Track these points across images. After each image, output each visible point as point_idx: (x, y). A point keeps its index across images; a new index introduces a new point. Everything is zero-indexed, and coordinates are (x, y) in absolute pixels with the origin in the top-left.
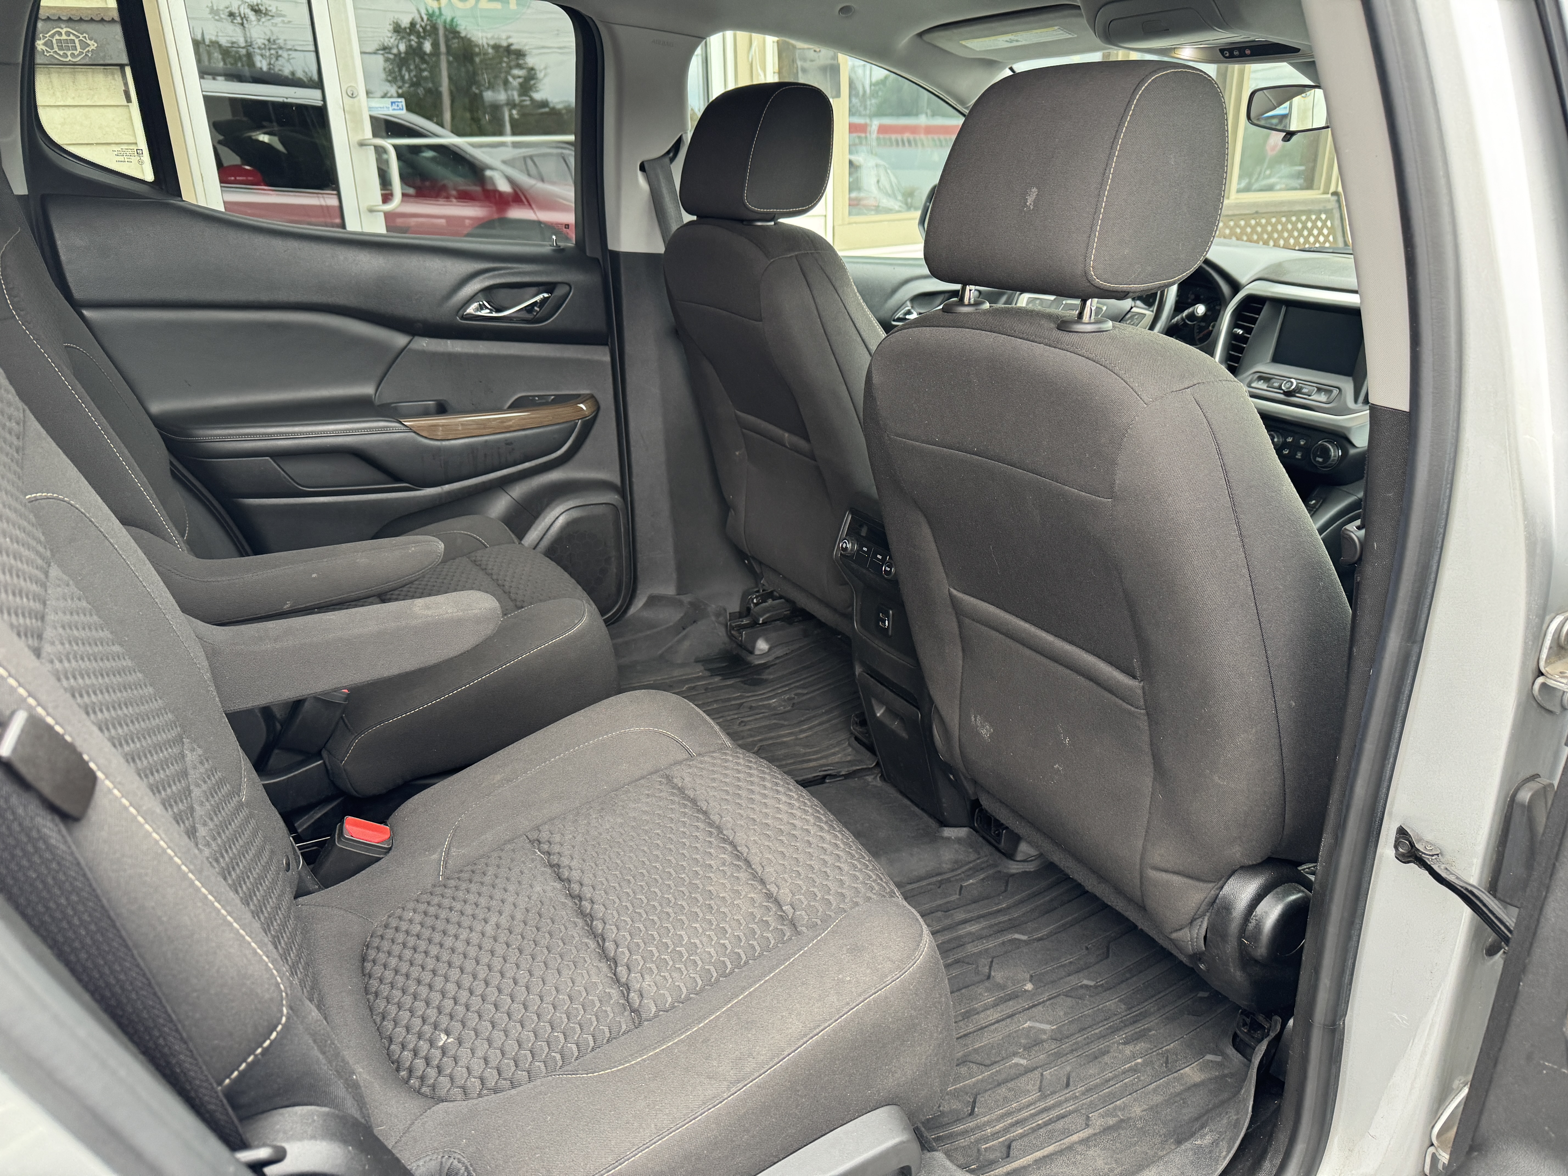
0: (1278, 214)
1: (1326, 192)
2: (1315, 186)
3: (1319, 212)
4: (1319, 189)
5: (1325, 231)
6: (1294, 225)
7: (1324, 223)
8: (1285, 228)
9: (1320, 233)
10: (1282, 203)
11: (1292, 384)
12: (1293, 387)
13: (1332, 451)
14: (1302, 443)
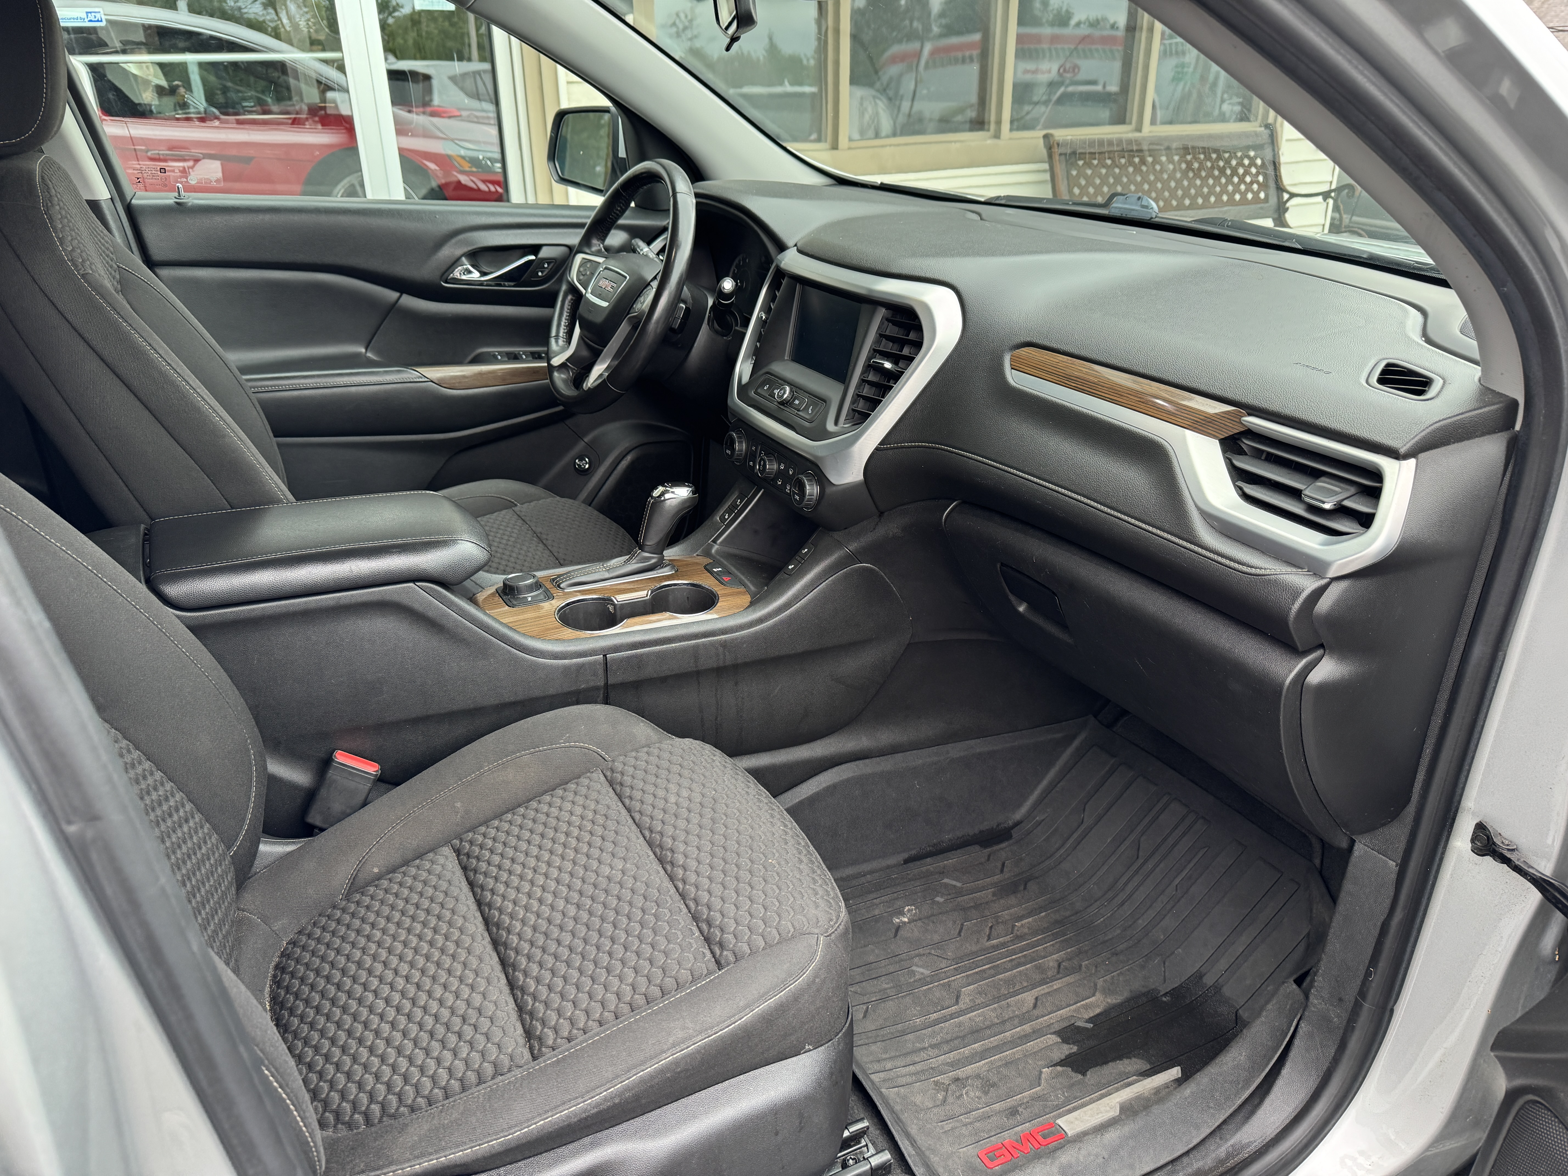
3: (1246, 148)
4: (1255, 121)
7: (1253, 160)
11: (785, 393)
12: (785, 396)
13: (808, 487)
14: (791, 473)
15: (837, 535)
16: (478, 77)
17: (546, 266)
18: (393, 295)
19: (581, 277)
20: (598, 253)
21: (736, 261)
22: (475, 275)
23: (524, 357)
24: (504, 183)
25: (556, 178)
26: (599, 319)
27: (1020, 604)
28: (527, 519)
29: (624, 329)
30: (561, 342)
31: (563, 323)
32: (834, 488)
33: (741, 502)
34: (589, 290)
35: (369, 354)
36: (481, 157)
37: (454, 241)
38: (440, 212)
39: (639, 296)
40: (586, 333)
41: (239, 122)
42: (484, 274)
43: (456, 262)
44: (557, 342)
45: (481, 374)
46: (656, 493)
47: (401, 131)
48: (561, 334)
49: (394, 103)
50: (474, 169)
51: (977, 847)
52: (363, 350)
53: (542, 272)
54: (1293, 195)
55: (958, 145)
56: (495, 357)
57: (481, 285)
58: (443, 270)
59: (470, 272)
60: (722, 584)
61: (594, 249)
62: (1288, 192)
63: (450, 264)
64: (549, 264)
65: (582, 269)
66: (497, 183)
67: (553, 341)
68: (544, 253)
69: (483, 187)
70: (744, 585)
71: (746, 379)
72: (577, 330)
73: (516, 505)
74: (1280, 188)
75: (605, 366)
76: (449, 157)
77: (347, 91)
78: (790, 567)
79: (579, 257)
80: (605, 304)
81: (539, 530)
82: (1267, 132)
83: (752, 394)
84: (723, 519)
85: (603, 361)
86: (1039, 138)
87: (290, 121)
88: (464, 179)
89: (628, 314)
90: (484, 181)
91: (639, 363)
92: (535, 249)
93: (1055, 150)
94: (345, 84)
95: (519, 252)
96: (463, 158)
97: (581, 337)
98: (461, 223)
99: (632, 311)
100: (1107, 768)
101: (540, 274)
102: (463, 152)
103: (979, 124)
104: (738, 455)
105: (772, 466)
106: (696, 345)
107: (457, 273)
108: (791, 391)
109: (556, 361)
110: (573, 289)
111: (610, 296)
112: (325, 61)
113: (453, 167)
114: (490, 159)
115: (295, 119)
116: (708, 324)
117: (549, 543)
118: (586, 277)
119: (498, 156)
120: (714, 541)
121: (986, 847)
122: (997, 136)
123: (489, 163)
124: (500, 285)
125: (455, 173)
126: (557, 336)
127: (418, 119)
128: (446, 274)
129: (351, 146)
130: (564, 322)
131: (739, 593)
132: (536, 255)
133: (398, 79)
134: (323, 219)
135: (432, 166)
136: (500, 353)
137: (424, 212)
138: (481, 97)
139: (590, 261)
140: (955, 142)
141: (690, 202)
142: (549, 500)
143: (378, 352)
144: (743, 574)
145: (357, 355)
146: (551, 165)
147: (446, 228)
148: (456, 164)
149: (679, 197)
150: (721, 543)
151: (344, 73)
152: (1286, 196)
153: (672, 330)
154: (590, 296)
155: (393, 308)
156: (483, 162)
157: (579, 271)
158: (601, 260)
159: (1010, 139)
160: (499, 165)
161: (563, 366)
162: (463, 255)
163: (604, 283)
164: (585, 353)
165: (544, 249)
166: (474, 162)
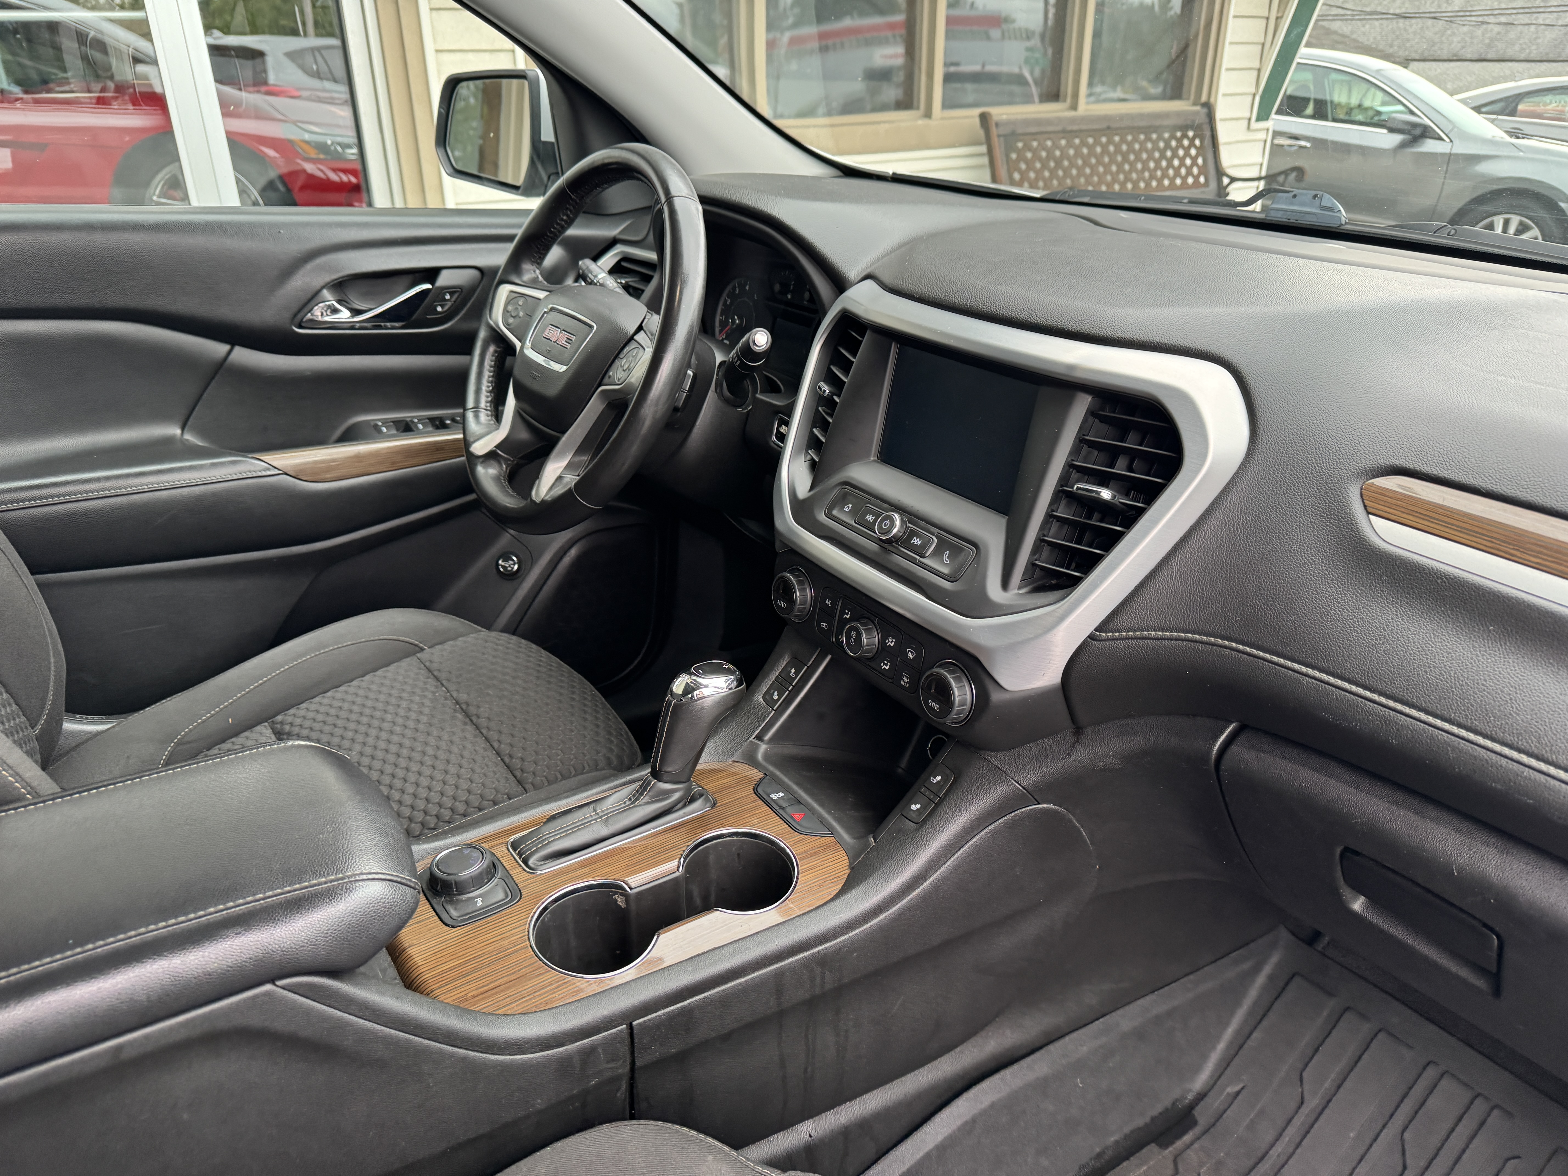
0: (1136, 130)
1: (1195, 104)
2: (1184, 95)
3: (1184, 128)
4: (1188, 99)
5: (1193, 152)
6: (1155, 143)
7: (1192, 141)
8: (1143, 149)
9: (1187, 154)
10: (1141, 116)
11: (893, 524)
12: (895, 530)
13: (956, 692)
14: (910, 656)
15: (996, 758)
16: (317, 54)
17: (448, 297)
18: (219, 349)
19: (511, 320)
20: (533, 284)
21: (729, 289)
22: (344, 315)
23: (420, 426)
24: (361, 171)
25: (451, 170)
26: (552, 390)
27: (1355, 899)
28: (443, 676)
29: (594, 408)
30: (484, 417)
31: (484, 388)
32: (1007, 696)
33: (797, 673)
34: (528, 344)
35: (188, 437)
36: (329, 142)
37: (309, 266)
38: (285, 225)
39: (617, 357)
40: (528, 408)
41: (37, 102)
42: (356, 312)
43: (313, 298)
44: (477, 416)
45: (358, 457)
46: (678, 685)
47: (228, 109)
48: (483, 404)
49: (217, 81)
50: (322, 156)
51: (1153, 1147)
52: (178, 432)
53: (442, 306)
54: (1233, 180)
55: (887, 126)
56: (376, 428)
57: (352, 328)
58: (295, 309)
59: (335, 311)
60: (796, 830)
61: (527, 277)
62: (1228, 176)
63: (304, 300)
64: (451, 294)
65: (510, 308)
66: (354, 172)
67: (470, 415)
68: (444, 279)
69: (334, 177)
70: (832, 832)
71: (803, 491)
72: (511, 401)
73: (422, 650)
74: (1220, 173)
75: (564, 463)
76: (290, 142)
77: (155, 62)
78: (914, 807)
79: (504, 291)
80: (560, 368)
81: (463, 697)
82: (1205, 110)
83: (822, 517)
84: (770, 702)
85: (562, 454)
86: (972, 117)
87: (94, 101)
88: (310, 168)
89: (600, 385)
90: (335, 170)
91: (626, 467)
92: (431, 274)
93: (994, 131)
94: (152, 54)
95: (407, 279)
96: (307, 143)
97: (518, 413)
98: (318, 239)
99: (606, 380)
100: (1325, 1014)
101: (439, 309)
102: (307, 137)
103: (906, 103)
104: (799, 610)
105: (870, 639)
106: (699, 422)
107: (318, 313)
108: (903, 522)
109: (480, 448)
110: (497, 337)
111: (567, 355)
112: (122, 23)
113: (297, 155)
114: (339, 144)
115: (99, 98)
116: (716, 392)
117: (483, 722)
118: (518, 320)
119: (353, 140)
120: (759, 738)
121: (1164, 1145)
122: (928, 115)
123: (339, 149)
124: (379, 327)
125: (299, 161)
126: (476, 407)
127: (249, 98)
128: (299, 316)
129: (167, 130)
130: (486, 386)
131: (826, 847)
132: (433, 284)
133: (222, 55)
134: (99, 239)
135: (271, 153)
136: (385, 422)
137: (262, 225)
138: (322, 76)
139: (523, 295)
140: (884, 122)
141: (695, 211)
142: (471, 638)
143: (201, 432)
144: (822, 805)
145: (168, 441)
146: (441, 151)
147: (296, 248)
148: (300, 151)
149: (678, 203)
150: (772, 740)
151: (151, 41)
152: (1226, 181)
153: (676, 409)
154: (530, 353)
155: (221, 366)
156: (332, 148)
157: (506, 310)
158: (541, 295)
159: (942, 119)
160: (355, 151)
161: (491, 456)
162: (323, 288)
163: (555, 334)
164: (524, 435)
165: (444, 274)
166: (322, 147)
